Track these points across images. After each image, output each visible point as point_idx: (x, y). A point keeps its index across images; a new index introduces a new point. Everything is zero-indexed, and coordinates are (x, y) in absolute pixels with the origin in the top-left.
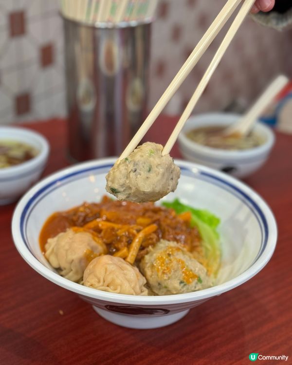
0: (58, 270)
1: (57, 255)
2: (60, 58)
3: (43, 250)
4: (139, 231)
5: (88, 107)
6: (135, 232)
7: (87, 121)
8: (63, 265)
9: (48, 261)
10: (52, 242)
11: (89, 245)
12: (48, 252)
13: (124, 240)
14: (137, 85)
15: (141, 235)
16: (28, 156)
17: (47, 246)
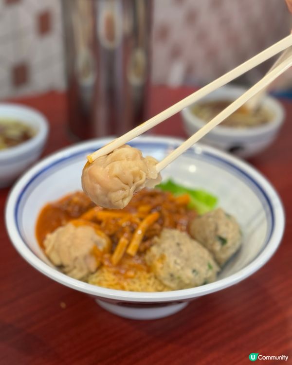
0: (61, 267)
1: (58, 252)
2: (57, 25)
3: (42, 246)
4: (142, 220)
5: (88, 81)
6: (137, 220)
7: (88, 96)
8: (66, 261)
9: (49, 258)
10: (51, 238)
11: (92, 239)
12: (48, 250)
13: (128, 230)
14: (139, 56)
15: (144, 224)
16: (26, 136)
17: (46, 243)
